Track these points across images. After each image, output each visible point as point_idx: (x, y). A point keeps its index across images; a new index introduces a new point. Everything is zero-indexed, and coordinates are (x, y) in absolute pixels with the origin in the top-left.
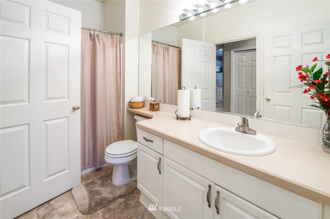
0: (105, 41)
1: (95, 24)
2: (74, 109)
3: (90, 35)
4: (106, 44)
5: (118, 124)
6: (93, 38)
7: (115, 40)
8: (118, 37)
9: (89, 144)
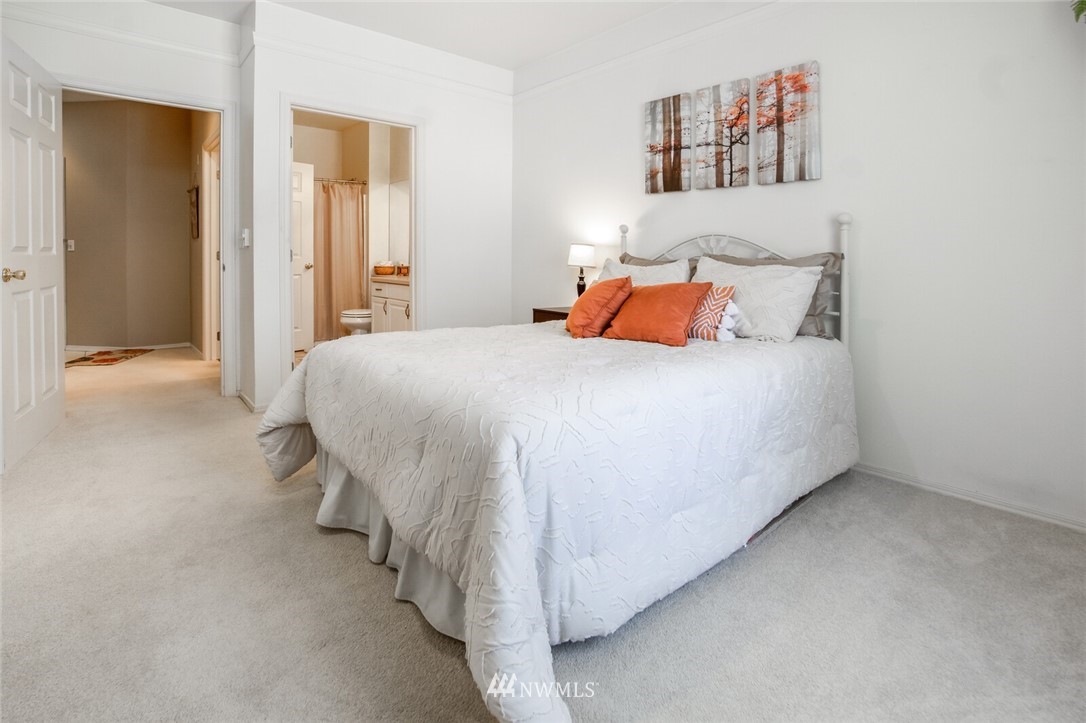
0: (342, 192)
1: (330, 174)
2: (308, 268)
3: (324, 186)
4: (344, 197)
5: (361, 295)
6: (326, 189)
7: (356, 191)
8: (360, 187)
9: (323, 314)
